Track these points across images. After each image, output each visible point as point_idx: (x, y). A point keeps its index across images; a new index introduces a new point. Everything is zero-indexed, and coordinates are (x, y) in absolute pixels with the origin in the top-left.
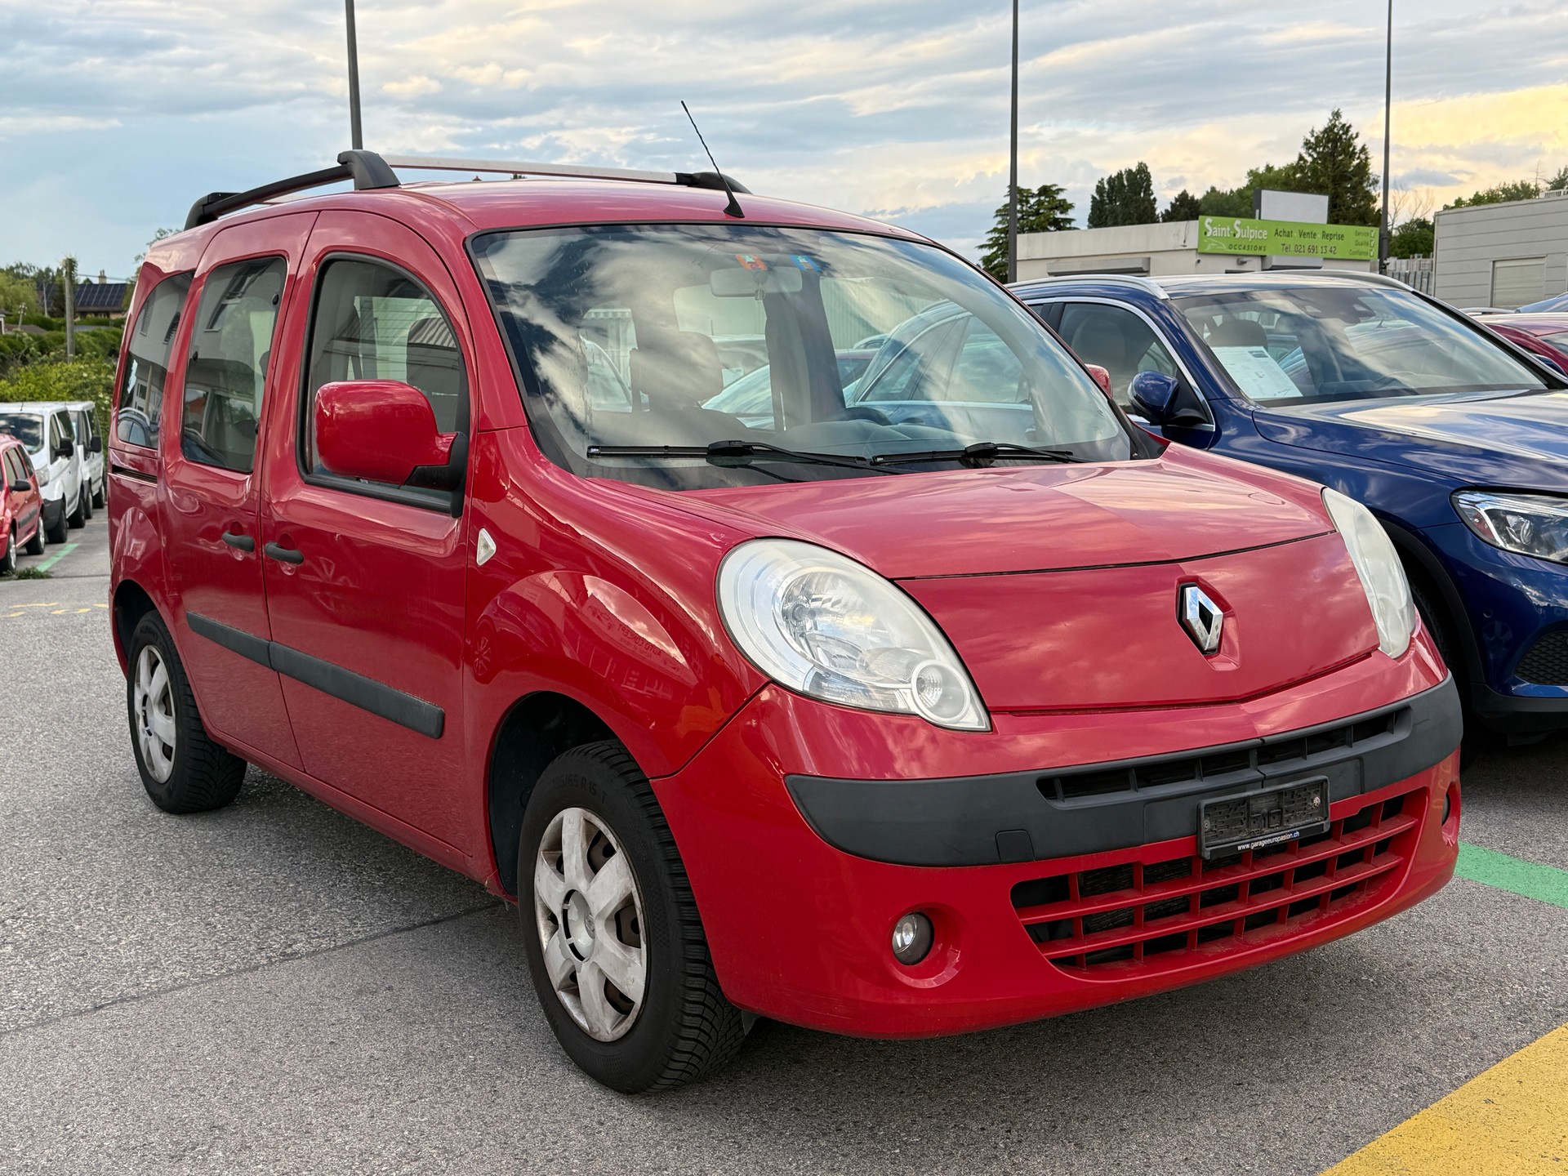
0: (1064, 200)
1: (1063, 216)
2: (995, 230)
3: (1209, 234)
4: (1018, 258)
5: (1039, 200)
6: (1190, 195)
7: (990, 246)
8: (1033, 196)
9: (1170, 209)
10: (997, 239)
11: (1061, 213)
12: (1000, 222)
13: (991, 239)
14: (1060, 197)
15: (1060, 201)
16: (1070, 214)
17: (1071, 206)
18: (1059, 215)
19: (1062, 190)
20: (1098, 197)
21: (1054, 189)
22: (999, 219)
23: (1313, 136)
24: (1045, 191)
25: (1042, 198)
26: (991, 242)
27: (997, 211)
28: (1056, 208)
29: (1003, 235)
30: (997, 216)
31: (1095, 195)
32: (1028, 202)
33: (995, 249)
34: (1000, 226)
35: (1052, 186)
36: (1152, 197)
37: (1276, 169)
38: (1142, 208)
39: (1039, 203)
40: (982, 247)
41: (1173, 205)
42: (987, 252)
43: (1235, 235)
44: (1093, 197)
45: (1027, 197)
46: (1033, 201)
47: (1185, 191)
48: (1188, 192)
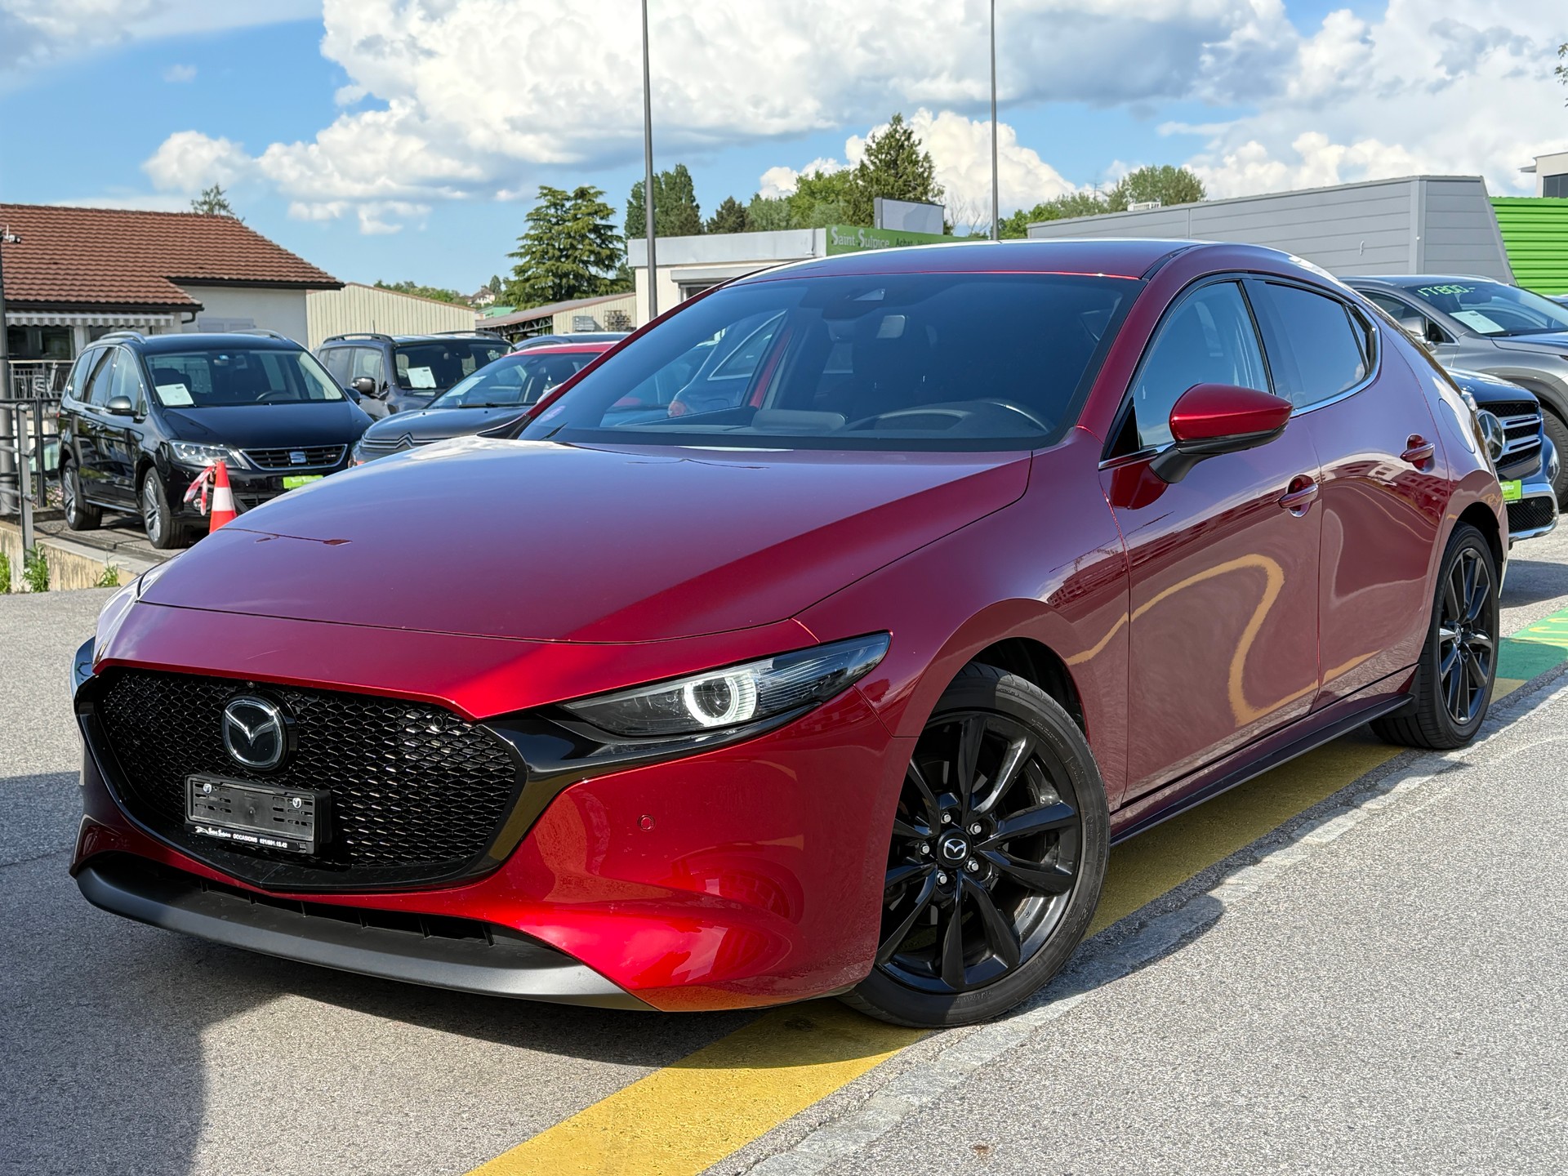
0: (605, 206)
1: (603, 222)
2: (527, 236)
3: (835, 243)
4: (657, 264)
5: (576, 204)
6: (737, 202)
7: (521, 255)
8: (568, 199)
9: (715, 217)
10: (530, 247)
11: (602, 218)
12: (532, 228)
13: (523, 247)
14: (599, 200)
15: (599, 205)
16: (612, 221)
17: (612, 211)
18: (599, 221)
19: (601, 193)
20: (634, 203)
21: (592, 191)
22: (531, 223)
23: (874, 142)
24: (582, 194)
25: (579, 201)
26: (523, 250)
27: (528, 215)
28: (596, 213)
29: (536, 243)
30: (528, 220)
31: (631, 200)
32: (563, 206)
33: (528, 258)
34: (532, 232)
35: (589, 188)
36: (694, 204)
38: (684, 215)
39: (577, 207)
40: (512, 255)
41: (719, 214)
42: (520, 262)
43: (859, 244)
44: (630, 203)
45: (563, 199)
46: (568, 204)
47: (731, 198)
48: (734, 199)
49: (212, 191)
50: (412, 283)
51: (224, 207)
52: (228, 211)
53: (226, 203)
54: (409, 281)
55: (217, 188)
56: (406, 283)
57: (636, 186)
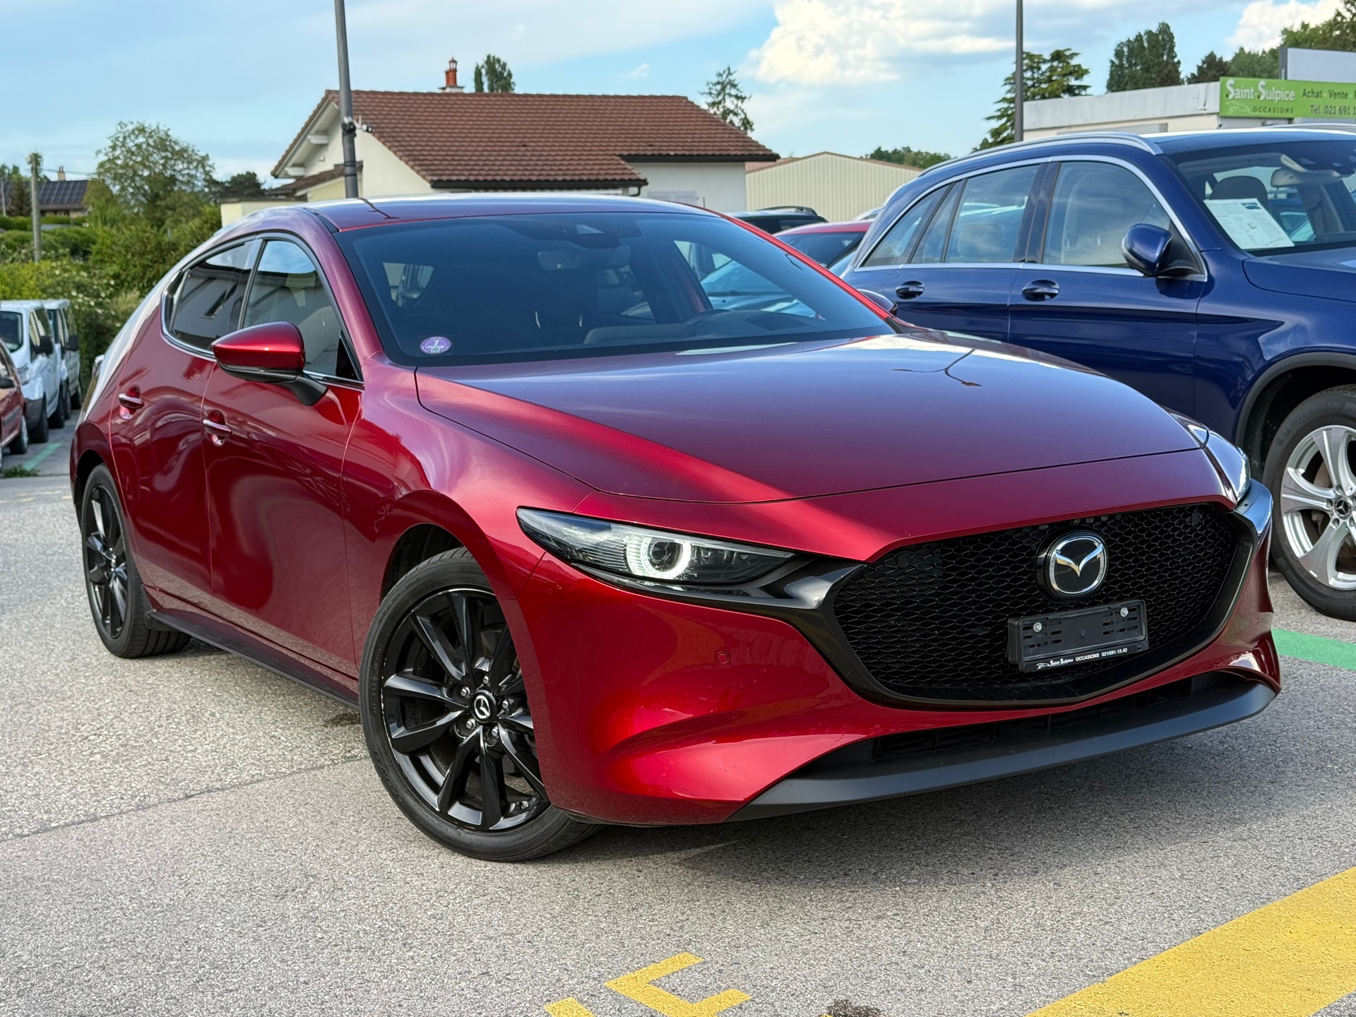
0: (1079, 66)
1: (1077, 83)
2: (1004, 100)
3: (1231, 97)
4: (1025, 127)
5: (1052, 66)
6: (1218, 56)
7: (999, 118)
8: (1045, 61)
9: (1196, 73)
10: (1006, 110)
11: (1077, 79)
12: (1009, 91)
13: (999, 110)
14: (1074, 62)
15: (1075, 66)
16: (1085, 81)
17: (1086, 72)
18: (1073, 82)
19: (1076, 54)
20: (1117, 62)
21: (1068, 53)
22: (1008, 87)
24: (1058, 56)
25: (1055, 64)
26: (999, 113)
27: (1007, 79)
28: (1071, 74)
29: (1012, 105)
30: (1005, 84)
31: (1114, 59)
32: (1039, 69)
33: (1004, 120)
34: (1009, 96)
35: (1065, 50)
36: (1176, 60)
37: (1312, 26)
38: (1166, 71)
39: (1052, 69)
40: (989, 118)
41: (1200, 68)
42: (996, 124)
43: (1259, 97)
44: (1112, 62)
45: (1039, 63)
46: (1044, 67)
47: (1212, 53)
48: (1215, 53)
49: (724, 72)
50: (908, 148)
51: (734, 86)
52: (738, 90)
53: (736, 83)
54: (906, 146)
55: (729, 69)
56: (904, 148)
57: (1119, 45)
